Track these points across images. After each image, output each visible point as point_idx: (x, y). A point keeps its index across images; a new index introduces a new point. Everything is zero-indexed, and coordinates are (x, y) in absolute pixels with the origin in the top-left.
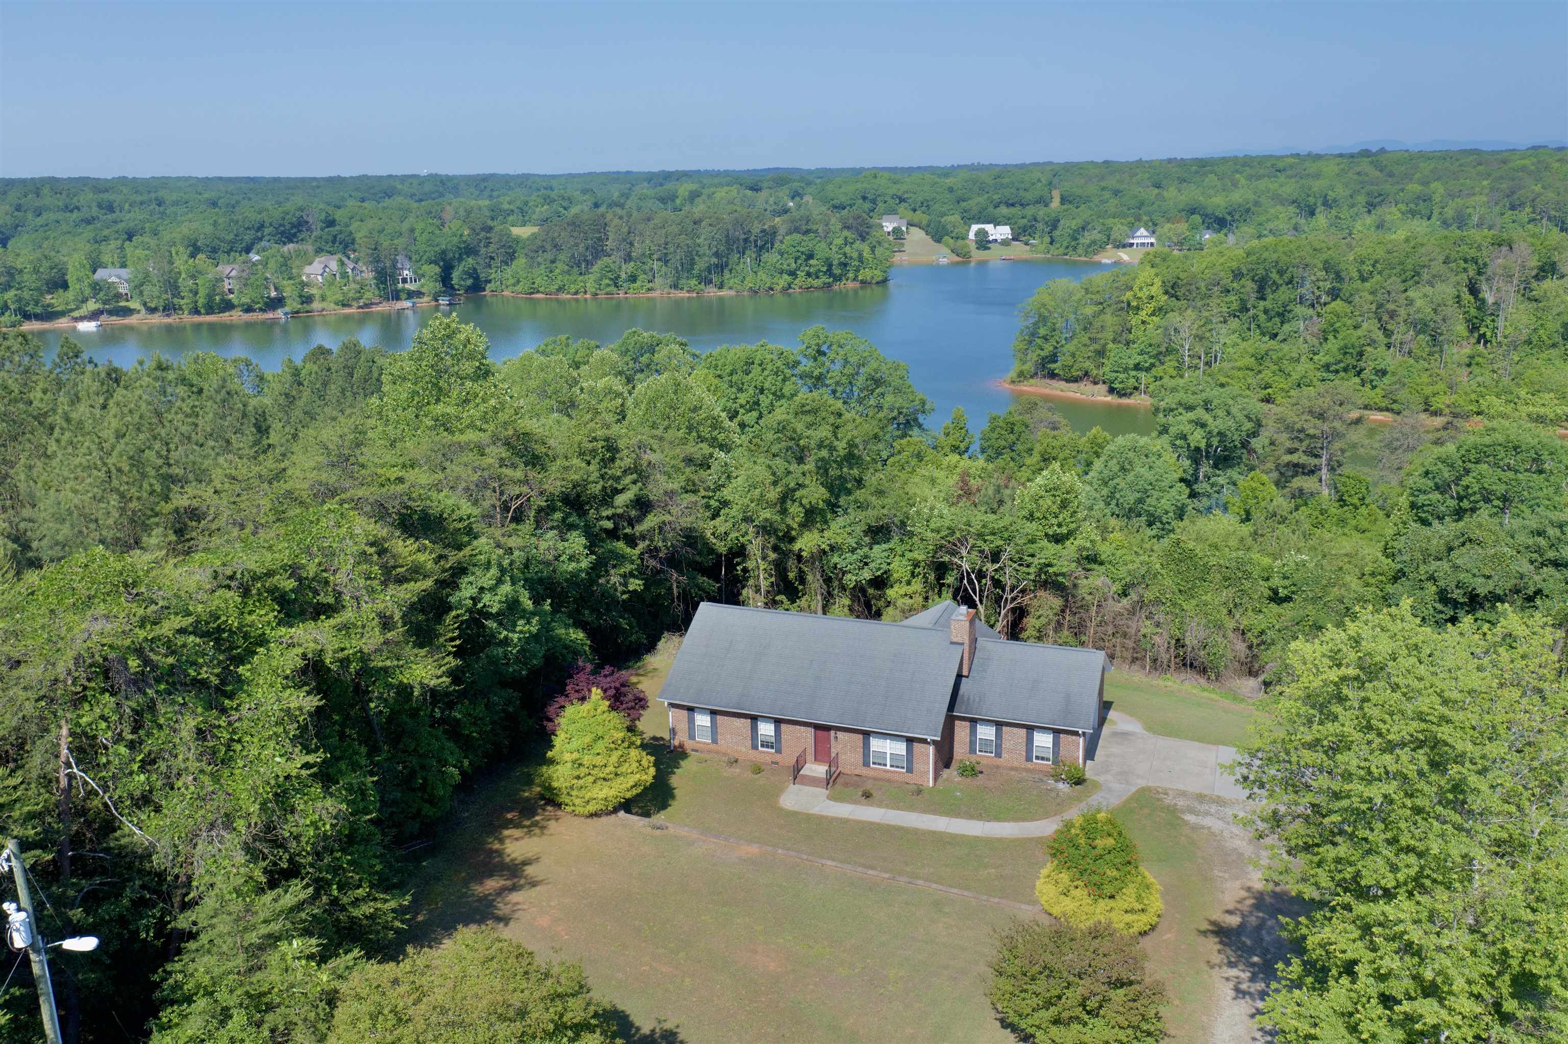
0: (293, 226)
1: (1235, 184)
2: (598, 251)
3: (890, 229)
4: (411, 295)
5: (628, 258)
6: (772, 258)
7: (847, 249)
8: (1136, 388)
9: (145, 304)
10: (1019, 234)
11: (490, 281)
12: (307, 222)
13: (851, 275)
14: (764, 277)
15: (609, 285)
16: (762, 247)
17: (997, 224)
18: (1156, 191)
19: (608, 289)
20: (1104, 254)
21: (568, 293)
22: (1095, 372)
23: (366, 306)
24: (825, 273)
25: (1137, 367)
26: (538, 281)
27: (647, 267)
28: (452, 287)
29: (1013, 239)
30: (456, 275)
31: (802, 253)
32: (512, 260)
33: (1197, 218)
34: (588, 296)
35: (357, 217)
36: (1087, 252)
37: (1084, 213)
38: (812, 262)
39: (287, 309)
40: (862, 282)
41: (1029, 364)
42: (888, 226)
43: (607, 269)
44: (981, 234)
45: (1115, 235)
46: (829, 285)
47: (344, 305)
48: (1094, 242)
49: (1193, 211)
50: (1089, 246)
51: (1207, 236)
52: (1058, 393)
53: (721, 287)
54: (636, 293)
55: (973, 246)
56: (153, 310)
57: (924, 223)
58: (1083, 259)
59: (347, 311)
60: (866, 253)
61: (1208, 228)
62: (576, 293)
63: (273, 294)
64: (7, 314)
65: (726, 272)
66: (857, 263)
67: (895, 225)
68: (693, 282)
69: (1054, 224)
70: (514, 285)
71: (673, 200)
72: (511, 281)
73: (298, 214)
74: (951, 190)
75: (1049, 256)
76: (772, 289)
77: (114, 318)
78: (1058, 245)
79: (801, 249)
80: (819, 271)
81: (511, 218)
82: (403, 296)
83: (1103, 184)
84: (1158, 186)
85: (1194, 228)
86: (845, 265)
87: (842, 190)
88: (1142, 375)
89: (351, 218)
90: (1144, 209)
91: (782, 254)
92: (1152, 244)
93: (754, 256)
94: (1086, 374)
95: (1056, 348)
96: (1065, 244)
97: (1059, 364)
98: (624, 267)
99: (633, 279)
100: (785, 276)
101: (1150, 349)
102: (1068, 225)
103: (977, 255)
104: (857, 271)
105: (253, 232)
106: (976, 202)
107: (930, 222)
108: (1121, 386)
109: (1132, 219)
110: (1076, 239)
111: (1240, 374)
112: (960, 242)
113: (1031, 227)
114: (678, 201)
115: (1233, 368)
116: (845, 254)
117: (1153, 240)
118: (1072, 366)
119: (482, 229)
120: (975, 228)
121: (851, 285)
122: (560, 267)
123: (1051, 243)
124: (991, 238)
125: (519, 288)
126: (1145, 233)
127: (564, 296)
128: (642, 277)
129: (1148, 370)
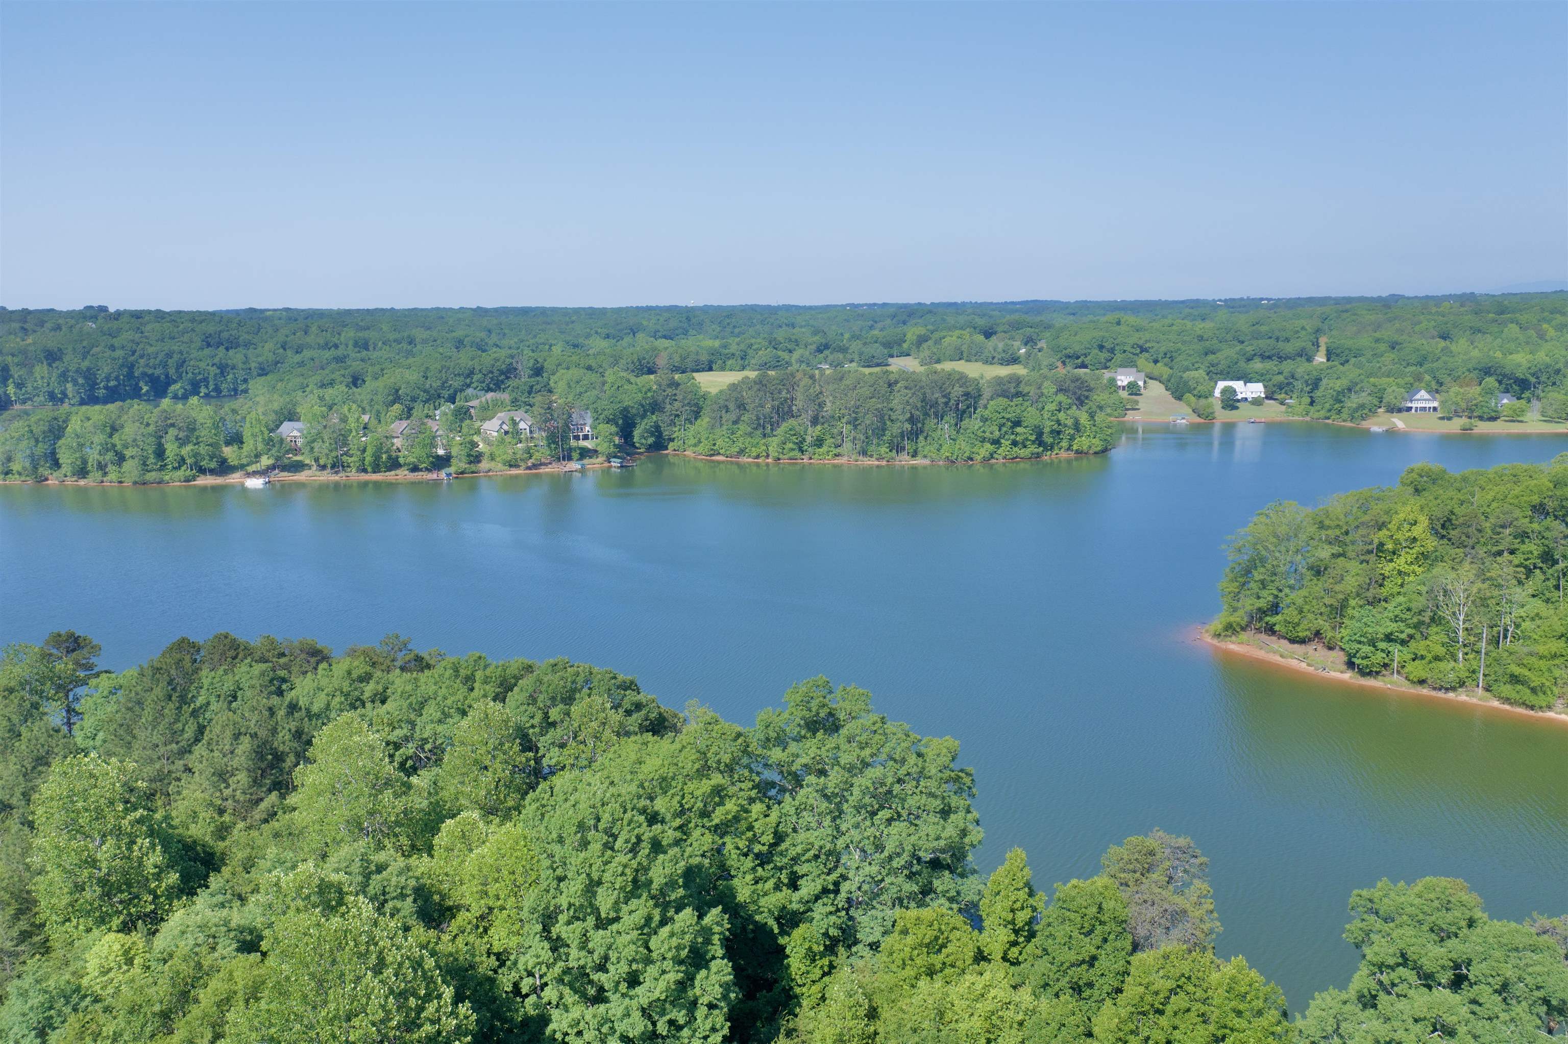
0: (502, 372)
1: (1542, 336)
2: (784, 412)
3: (1125, 383)
4: (585, 453)
5: (815, 421)
6: (973, 424)
7: (1061, 416)
8: (1385, 666)
9: (317, 460)
10: (1273, 393)
11: (672, 440)
12: (516, 369)
13: (1064, 444)
14: (963, 444)
15: (793, 450)
16: (964, 412)
17: (1247, 379)
18: (1443, 344)
19: (792, 454)
20: (1375, 419)
21: (749, 456)
22: (1330, 634)
23: (535, 466)
24: (1033, 442)
25: (1389, 638)
26: (719, 443)
27: (835, 431)
28: (633, 445)
29: (1267, 398)
30: (637, 433)
31: (1008, 419)
32: (696, 419)
33: (1491, 381)
34: (770, 460)
35: (564, 366)
36: (1353, 418)
37: (1350, 373)
38: (1018, 430)
39: (452, 470)
40: (1077, 452)
41: (1241, 613)
42: (1123, 380)
43: (792, 431)
44: (1229, 393)
45: (1388, 398)
46: (1038, 456)
47: (511, 466)
48: (1362, 406)
49: (1487, 371)
50: (1356, 410)
51: (1505, 401)
52: (1277, 659)
53: (915, 455)
54: (823, 458)
55: (1217, 406)
56: (323, 467)
57: (1165, 377)
58: (1349, 424)
59: (514, 472)
60: (1084, 418)
61: (1507, 391)
62: (758, 457)
63: (441, 452)
64: (183, 468)
65: (921, 438)
66: (1072, 432)
67: (1132, 379)
68: (884, 449)
69: (1315, 384)
70: (695, 445)
71: (900, 345)
72: (693, 441)
73: (508, 361)
74: (1201, 338)
75: (1308, 419)
76: (972, 459)
77: (286, 474)
78: (1319, 407)
79: (1008, 416)
80: (1027, 439)
81: (729, 362)
82: (575, 455)
83: (1378, 335)
84: (1444, 337)
85: (1490, 392)
86: (1059, 433)
87: (1077, 338)
88: (1395, 649)
89: (559, 365)
90: (1427, 366)
91: (984, 420)
92: (1435, 409)
93: (953, 422)
94: (1318, 634)
95: (1276, 597)
96: (1327, 406)
97: (1279, 618)
98: (810, 429)
99: (819, 443)
100: (988, 446)
101: (1408, 615)
102: (1331, 385)
103: (1223, 416)
104: (1072, 439)
105: (462, 378)
106: (1227, 353)
107: (1171, 376)
108: (1365, 662)
109: (1410, 379)
110: (1341, 402)
111: (1543, 664)
112: (1203, 401)
113: (1288, 384)
114: (905, 346)
115: (1531, 654)
116: (1059, 422)
117: (1436, 404)
118: (1298, 624)
119: (669, 386)
120: (1221, 385)
121: (1064, 455)
122: (743, 428)
123: (1312, 403)
124: (1239, 397)
125: (700, 449)
126: (1427, 396)
127: (744, 460)
128: (830, 441)
129: (1403, 643)
